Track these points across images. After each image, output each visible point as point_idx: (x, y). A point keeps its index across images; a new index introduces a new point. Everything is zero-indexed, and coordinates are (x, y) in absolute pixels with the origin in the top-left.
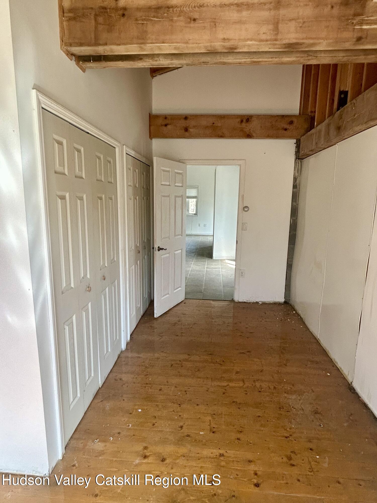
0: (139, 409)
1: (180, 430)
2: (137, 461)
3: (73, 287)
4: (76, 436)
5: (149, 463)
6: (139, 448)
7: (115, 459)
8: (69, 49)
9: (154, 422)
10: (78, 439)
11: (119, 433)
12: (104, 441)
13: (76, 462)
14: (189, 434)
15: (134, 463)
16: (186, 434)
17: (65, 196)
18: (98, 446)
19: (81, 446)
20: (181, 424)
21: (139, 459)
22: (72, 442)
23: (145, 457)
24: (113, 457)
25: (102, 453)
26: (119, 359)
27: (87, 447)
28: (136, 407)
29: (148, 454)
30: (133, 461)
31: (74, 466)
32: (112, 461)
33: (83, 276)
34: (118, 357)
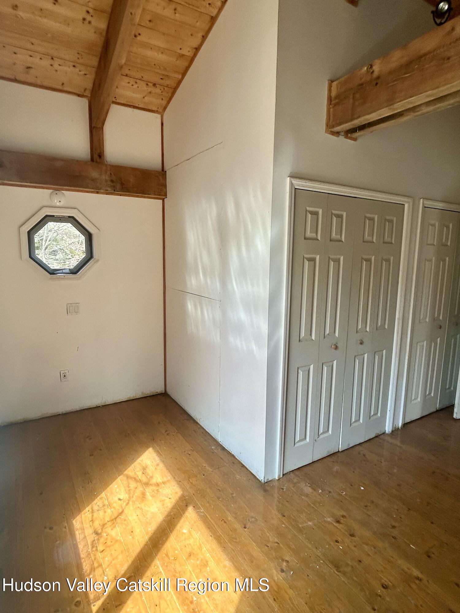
0: (362, 487)
1: (390, 528)
2: (329, 520)
3: (314, 339)
4: (297, 473)
5: (337, 528)
6: (339, 513)
7: (312, 505)
8: (332, 130)
9: (369, 505)
10: (296, 475)
11: (330, 492)
12: (314, 489)
13: (285, 488)
14: (397, 537)
15: (325, 519)
16: (394, 535)
17: (316, 258)
18: (308, 490)
19: (295, 480)
20: (396, 524)
21: (332, 519)
22: (292, 474)
23: (338, 522)
24: (312, 504)
25: (307, 496)
26: (377, 439)
27: (299, 485)
28: (361, 484)
29: (342, 521)
30: (325, 517)
31: (283, 489)
32: (309, 505)
33: (328, 333)
34: (376, 437)
